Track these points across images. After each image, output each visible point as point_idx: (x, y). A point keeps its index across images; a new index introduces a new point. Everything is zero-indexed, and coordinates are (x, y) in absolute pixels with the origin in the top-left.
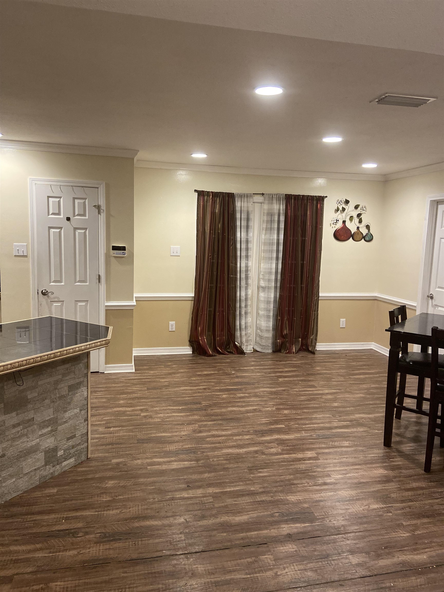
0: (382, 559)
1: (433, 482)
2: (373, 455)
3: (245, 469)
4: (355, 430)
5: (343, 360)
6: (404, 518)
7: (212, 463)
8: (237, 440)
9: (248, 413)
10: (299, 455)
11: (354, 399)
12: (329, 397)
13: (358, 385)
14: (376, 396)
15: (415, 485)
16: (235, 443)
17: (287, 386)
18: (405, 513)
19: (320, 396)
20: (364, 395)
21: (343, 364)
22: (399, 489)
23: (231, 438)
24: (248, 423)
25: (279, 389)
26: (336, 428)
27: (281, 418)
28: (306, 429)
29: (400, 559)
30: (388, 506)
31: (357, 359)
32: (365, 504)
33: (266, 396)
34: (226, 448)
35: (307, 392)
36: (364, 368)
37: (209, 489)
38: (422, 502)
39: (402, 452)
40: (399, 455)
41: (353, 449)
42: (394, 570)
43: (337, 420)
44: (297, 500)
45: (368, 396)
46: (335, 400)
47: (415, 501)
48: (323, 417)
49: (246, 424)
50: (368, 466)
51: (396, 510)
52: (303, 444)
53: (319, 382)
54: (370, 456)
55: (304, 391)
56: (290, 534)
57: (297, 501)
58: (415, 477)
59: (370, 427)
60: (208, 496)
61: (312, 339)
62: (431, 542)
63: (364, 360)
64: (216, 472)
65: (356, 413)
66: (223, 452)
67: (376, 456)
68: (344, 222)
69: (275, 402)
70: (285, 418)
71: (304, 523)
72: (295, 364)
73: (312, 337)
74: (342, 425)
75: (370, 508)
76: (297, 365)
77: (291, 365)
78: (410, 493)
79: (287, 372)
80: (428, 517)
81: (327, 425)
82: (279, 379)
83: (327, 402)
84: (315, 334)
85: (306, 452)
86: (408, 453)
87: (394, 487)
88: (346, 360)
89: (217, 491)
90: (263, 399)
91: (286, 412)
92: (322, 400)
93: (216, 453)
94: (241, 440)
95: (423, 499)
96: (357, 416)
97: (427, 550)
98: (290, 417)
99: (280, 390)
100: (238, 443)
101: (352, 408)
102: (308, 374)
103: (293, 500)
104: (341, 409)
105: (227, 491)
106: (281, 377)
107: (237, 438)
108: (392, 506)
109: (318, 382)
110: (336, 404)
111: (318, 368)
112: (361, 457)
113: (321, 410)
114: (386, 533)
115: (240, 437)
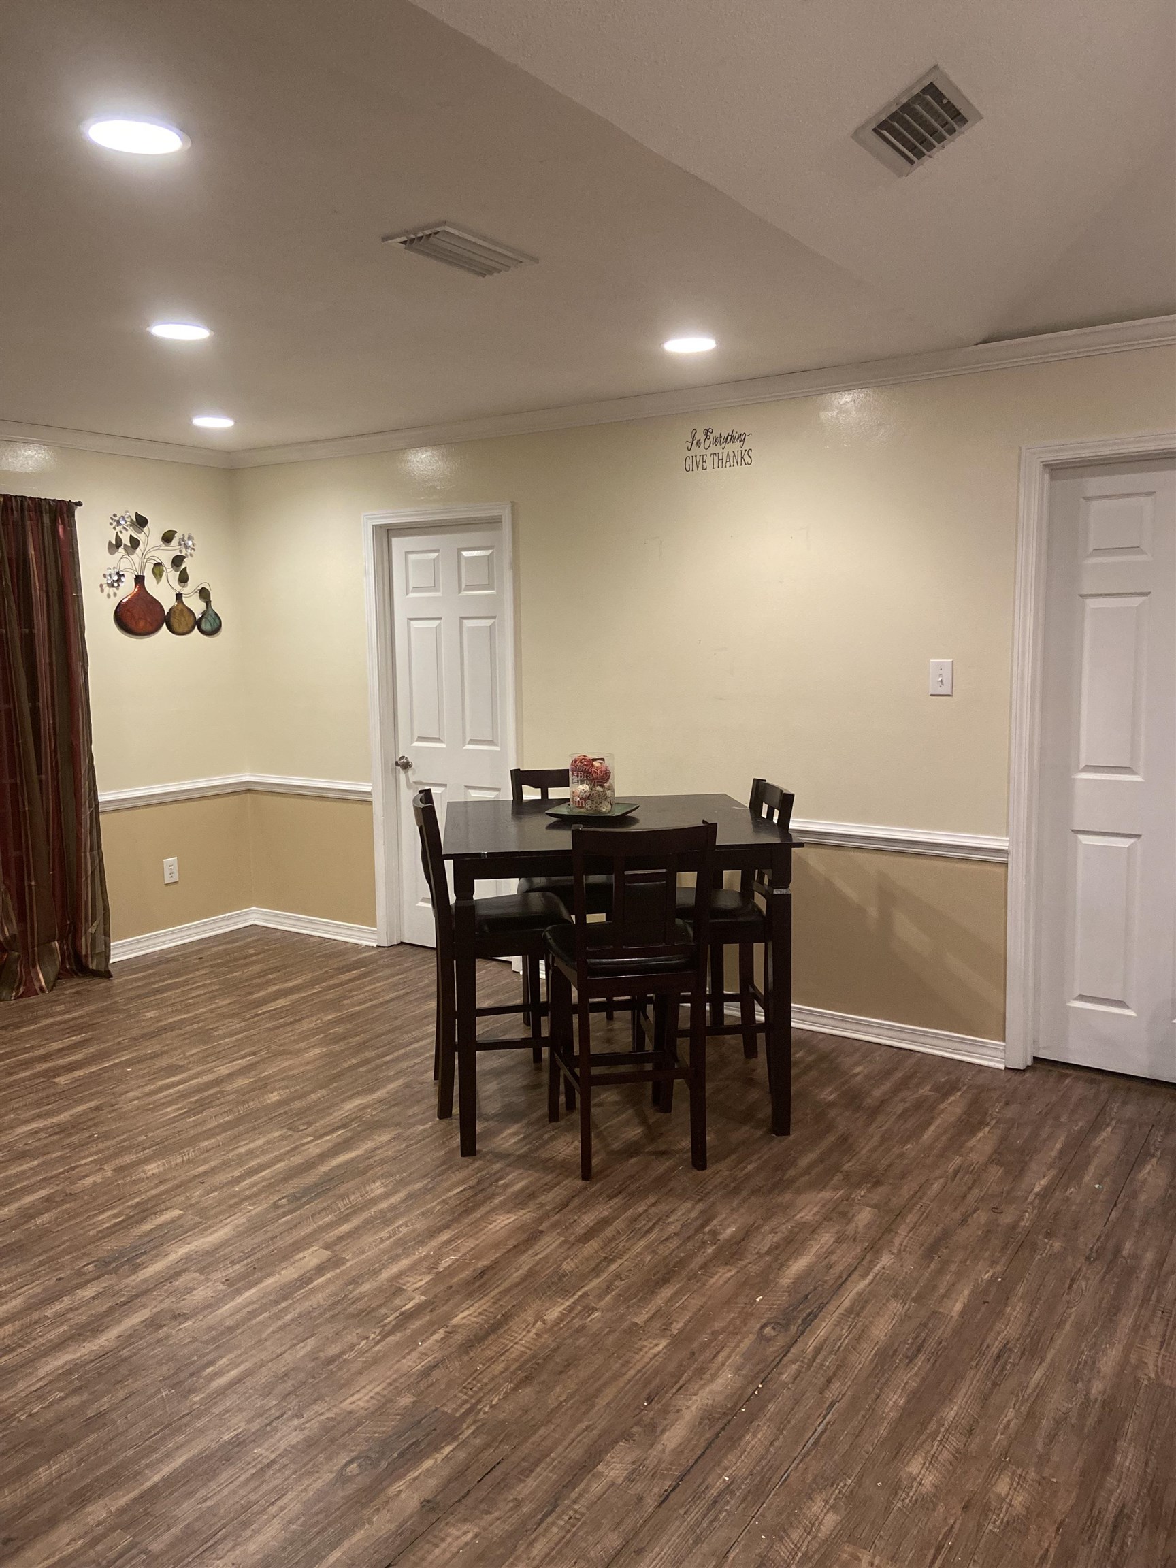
0: (663, 1431)
1: (616, 1196)
2: (459, 1190)
3: (159, 1391)
4: (370, 1145)
5: (202, 972)
6: (628, 1308)
7: (34, 1424)
8: (61, 1317)
9: (32, 1217)
10: (283, 1272)
11: (309, 1067)
12: (241, 1082)
13: (289, 1028)
14: (354, 1041)
15: (588, 1219)
16: (64, 1328)
17: (97, 1093)
18: (620, 1295)
19: (217, 1089)
20: (325, 1049)
21: (210, 984)
22: (567, 1246)
23: (36, 1315)
24: (58, 1250)
25: (80, 1109)
26: (323, 1157)
27: (154, 1192)
28: (247, 1193)
29: (693, 1408)
30: (576, 1297)
31: (236, 960)
32: (531, 1319)
33: (53, 1143)
34: (43, 1356)
35: (171, 1091)
36: (271, 980)
37: (90, 1509)
38: (630, 1252)
39: (508, 1155)
40: (510, 1165)
41: (401, 1195)
42: (703, 1443)
43: (310, 1136)
44: (372, 1398)
45: (336, 1048)
46: (264, 1085)
47: (619, 1258)
48: (268, 1142)
49: (52, 1253)
50: (466, 1221)
51: (600, 1297)
52: (272, 1238)
53: (184, 1053)
54: (451, 1194)
55: (161, 1090)
56: (428, 1501)
57: (374, 1401)
58: (576, 1201)
59: (398, 1124)
60: (104, 1536)
61: (93, 936)
62: (715, 1334)
63: (255, 958)
64: (70, 1446)
65: (344, 1101)
66: (43, 1371)
67: (465, 1190)
68: (139, 580)
69: (96, 1153)
70: (162, 1188)
71: (437, 1449)
72: (72, 1023)
73: (92, 930)
74: (329, 1145)
75: (549, 1324)
76: (80, 1021)
77: (61, 1026)
78: (594, 1245)
79: (62, 1051)
80: (665, 1281)
81: (297, 1160)
82: (57, 1080)
83: (244, 1098)
84: (100, 917)
85: (298, 1257)
86: (521, 1151)
87: (554, 1245)
88: (209, 970)
89: (122, 1502)
90: (48, 1157)
91: (153, 1168)
92: (230, 1098)
93: (21, 1385)
94: (77, 1309)
95: (628, 1245)
96: (350, 1105)
97: (720, 1358)
98: (174, 1178)
99: (84, 1113)
100: (72, 1322)
101: (323, 1092)
102: (135, 1039)
103: (361, 1403)
104: (297, 1104)
105: (155, 1486)
106: (58, 1071)
107: (58, 1307)
108: (585, 1295)
109: (179, 1051)
110: (275, 1097)
111: (150, 1015)
112: (434, 1207)
113: (249, 1125)
114: (623, 1365)
115: (67, 1301)
